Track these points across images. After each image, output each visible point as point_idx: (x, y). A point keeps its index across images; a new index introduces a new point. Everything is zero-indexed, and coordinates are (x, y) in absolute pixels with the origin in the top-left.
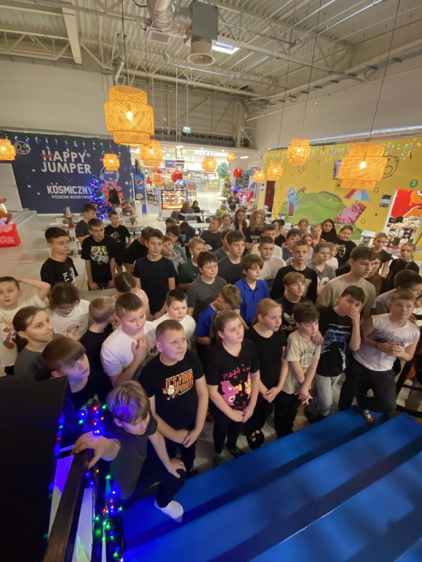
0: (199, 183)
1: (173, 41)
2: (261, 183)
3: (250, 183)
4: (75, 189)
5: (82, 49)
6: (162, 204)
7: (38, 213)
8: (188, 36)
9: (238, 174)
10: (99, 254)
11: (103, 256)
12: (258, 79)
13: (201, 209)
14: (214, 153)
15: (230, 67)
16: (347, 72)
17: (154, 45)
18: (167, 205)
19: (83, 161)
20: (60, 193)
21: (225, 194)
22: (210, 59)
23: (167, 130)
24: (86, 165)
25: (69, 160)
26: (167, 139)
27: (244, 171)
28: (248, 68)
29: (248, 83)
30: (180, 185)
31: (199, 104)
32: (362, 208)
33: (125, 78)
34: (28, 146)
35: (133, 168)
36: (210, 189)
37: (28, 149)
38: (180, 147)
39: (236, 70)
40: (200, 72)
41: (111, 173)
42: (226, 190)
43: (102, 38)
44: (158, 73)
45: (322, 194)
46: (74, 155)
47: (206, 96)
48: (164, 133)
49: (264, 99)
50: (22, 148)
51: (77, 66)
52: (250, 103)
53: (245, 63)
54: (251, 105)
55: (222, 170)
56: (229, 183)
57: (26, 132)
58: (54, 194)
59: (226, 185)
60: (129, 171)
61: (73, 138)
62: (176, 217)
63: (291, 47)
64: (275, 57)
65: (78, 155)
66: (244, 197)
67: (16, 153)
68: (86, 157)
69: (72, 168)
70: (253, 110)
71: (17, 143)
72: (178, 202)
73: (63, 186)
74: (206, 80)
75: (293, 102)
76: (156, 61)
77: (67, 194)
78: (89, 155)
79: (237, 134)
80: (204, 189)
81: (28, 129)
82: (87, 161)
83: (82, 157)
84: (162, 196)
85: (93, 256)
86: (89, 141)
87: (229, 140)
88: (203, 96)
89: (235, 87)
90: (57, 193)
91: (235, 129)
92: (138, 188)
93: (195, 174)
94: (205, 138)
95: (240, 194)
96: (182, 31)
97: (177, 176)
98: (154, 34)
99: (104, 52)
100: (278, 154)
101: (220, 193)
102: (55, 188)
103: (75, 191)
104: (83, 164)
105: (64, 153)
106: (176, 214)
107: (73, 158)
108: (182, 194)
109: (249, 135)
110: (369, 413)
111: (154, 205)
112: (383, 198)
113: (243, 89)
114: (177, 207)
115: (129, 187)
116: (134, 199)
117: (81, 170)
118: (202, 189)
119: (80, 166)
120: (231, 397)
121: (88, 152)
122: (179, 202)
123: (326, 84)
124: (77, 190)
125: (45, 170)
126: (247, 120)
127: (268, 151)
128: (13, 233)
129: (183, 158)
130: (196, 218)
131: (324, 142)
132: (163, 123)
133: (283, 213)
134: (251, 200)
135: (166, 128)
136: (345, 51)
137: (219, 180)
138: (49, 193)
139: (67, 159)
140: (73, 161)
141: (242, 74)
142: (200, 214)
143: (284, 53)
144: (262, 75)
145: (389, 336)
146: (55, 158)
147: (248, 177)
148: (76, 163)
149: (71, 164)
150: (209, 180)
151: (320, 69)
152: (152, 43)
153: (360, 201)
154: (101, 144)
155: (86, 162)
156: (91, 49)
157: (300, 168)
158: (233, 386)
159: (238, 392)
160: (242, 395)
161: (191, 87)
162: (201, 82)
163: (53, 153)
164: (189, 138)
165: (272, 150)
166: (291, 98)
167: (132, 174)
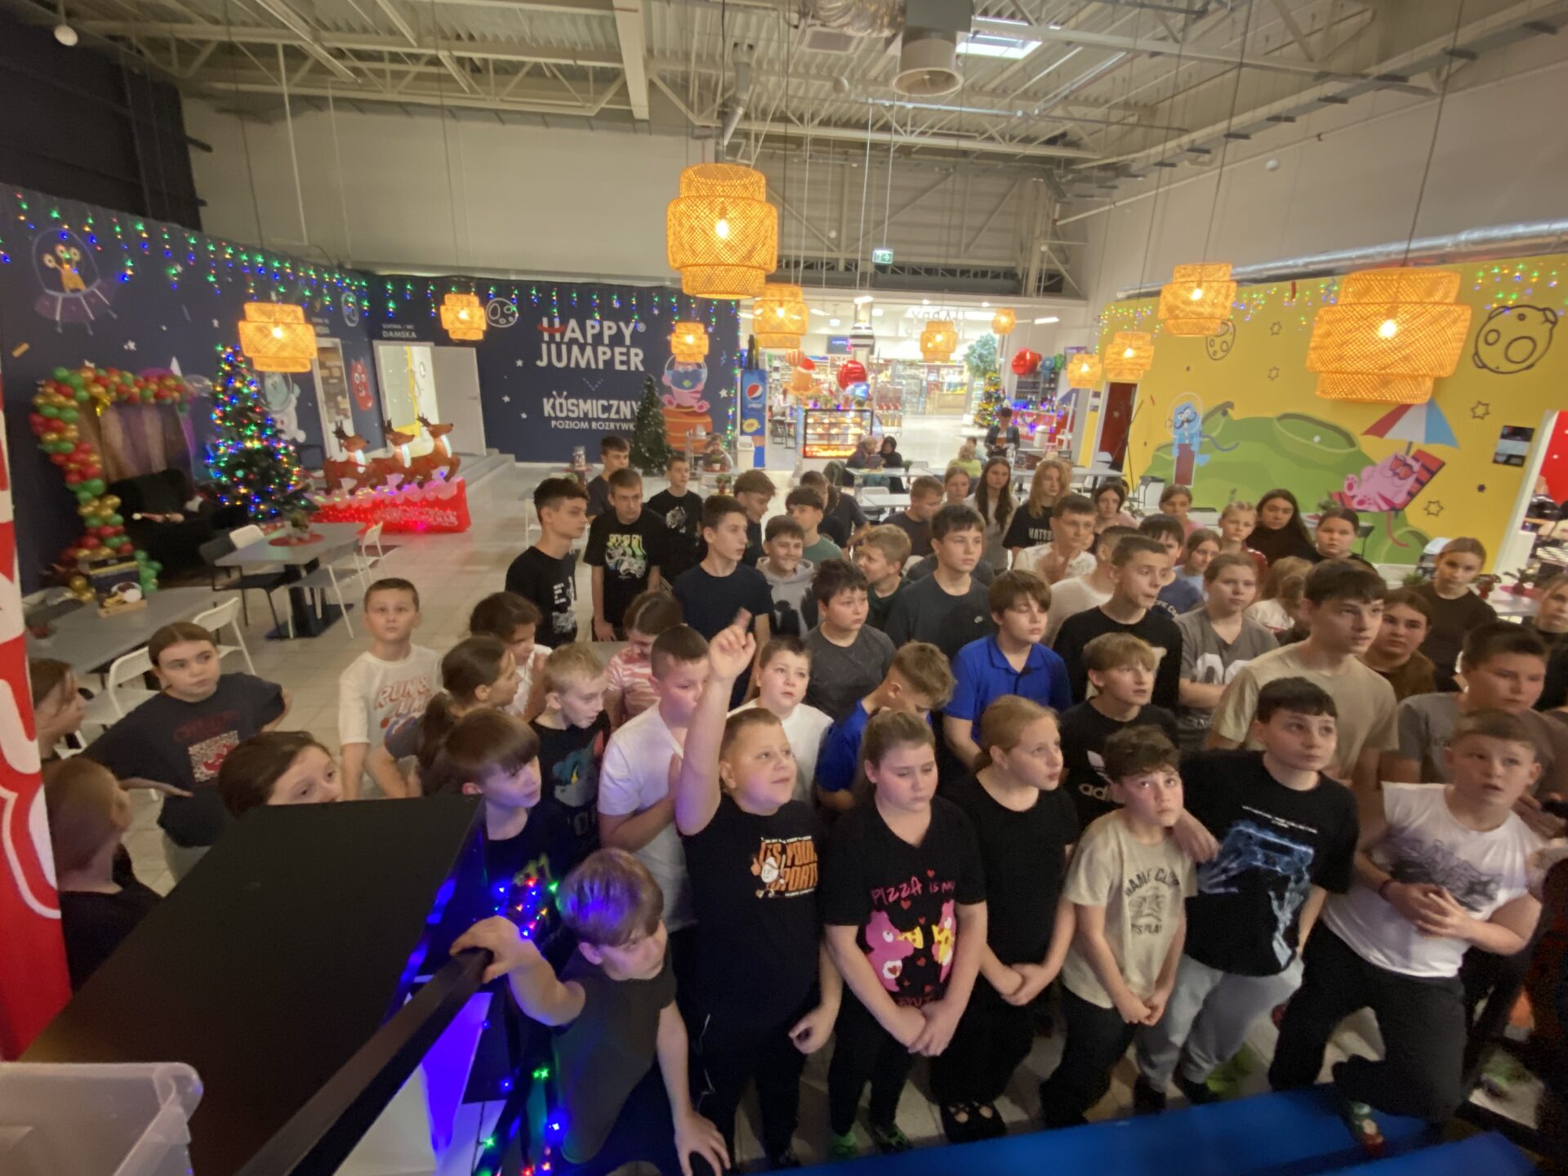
0: (912, 393)
1: (862, 46)
2: (1092, 389)
3: (1062, 391)
4: (603, 406)
5: (652, 85)
6: (805, 445)
7: (519, 459)
8: (893, 31)
9: (1027, 366)
10: (624, 554)
11: (633, 560)
12: (1097, 113)
13: (905, 458)
14: (960, 314)
15: (1015, 90)
16: (1376, 70)
17: (819, 59)
18: (815, 449)
19: (628, 341)
20: (571, 415)
21: (984, 419)
22: (949, 79)
23: (837, 260)
24: (633, 351)
25: (598, 339)
26: (833, 283)
27: (1044, 356)
28: (1064, 89)
29: (1068, 126)
30: (855, 396)
31: (924, 191)
32: (1430, 468)
33: (744, 142)
34: (514, 309)
35: (742, 355)
36: (941, 407)
37: (513, 314)
38: (864, 298)
39: (1032, 95)
40: (932, 110)
41: (690, 368)
42: (985, 410)
43: (699, 56)
44: (826, 123)
45: (1285, 421)
46: (609, 329)
47: (947, 170)
48: (828, 269)
49: (1114, 164)
50: (502, 312)
51: (639, 125)
52: (1070, 177)
53: (1059, 76)
54: (1073, 181)
55: (980, 356)
56: (997, 390)
57: (513, 277)
58: (557, 418)
59: (988, 396)
60: (731, 364)
61: (611, 289)
62: (835, 479)
63: (1195, 21)
64: (1145, 52)
65: (619, 328)
66: (1040, 428)
67: (488, 325)
68: (635, 333)
69: (601, 358)
70: (1079, 196)
71: (492, 304)
72: (846, 440)
73: (577, 399)
74: (949, 129)
75: (1203, 164)
76: (822, 96)
77: (586, 418)
78: (642, 327)
79: (1030, 261)
80: (924, 408)
81: (518, 272)
82: (637, 341)
83: (627, 333)
84: (806, 425)
85: (611, 557)
86: (644, 294)
87: (1005, 277)
88: (937, 169)
89: (1027, 140)
90: (564, 415)
91: (1024, 248)
92: (750, 406)
93: (904, 369)
94: (937, 274)
95: (1029, 420)
96: (879, 22)
97: (852, 375)
98: (816, 35)
99: (700, 87)
100: (1146, 308)
101: (969, 418)
102: (561, 405)
103: (603, 412)
104: (628, 348)
105: (589, 323)
106: (836, 471)
107: (607, 333)
108: (858, 420)
109: (1066, 261)
110: (1369, 1116)
111: (787, 448)
112: (1503, 437)
113: (1052, 141)
114: (842, 453)
115: (729, 401)
116: (738, 431)
117: (622, 363)
118: (921, 406)
119: (621, 354)
120: (889, 964)
121: (642, 319)
122: (851, 440)
123: (1306, 109)
124: (607, 409)
125: (542, 363)
126: (1059, 223)
127: (1118, 301)
128: (457, 502)
129: (870, 328)
130: (889, 481)
131: (1296, 270)
132: (826, 242)
133: (1157, 474)
134: (1059, 437)
135: (834, 255)
136: (1368, 15)
137: (970, 385)
138: (546, 414)
139: (594, 336)
140: (606, 341)
141: (1047, 105)
142: (899, 472)
143: (1171, 40)
144: (1106, 101)
145: (1438, 857)
146: (568, 335)
147: (1057, 374)
148: (611, 346)
149: (601, 349)
150: (942, 383)
151: (1287, 71)
152: (814, 56)
153: (1420, 443)
154: (674, 300)
155: (634, 344)
156: (673, 85)
157: (1217, 347)
158: (897, 931)
159: (910, 952)
160: (922, 962)
161: (905, 150)
162: (934, 134)
163: (564, 323)
164: (895, 276)
165: (1129, 297)
166: (1194, 155)
167: (738, 372)
